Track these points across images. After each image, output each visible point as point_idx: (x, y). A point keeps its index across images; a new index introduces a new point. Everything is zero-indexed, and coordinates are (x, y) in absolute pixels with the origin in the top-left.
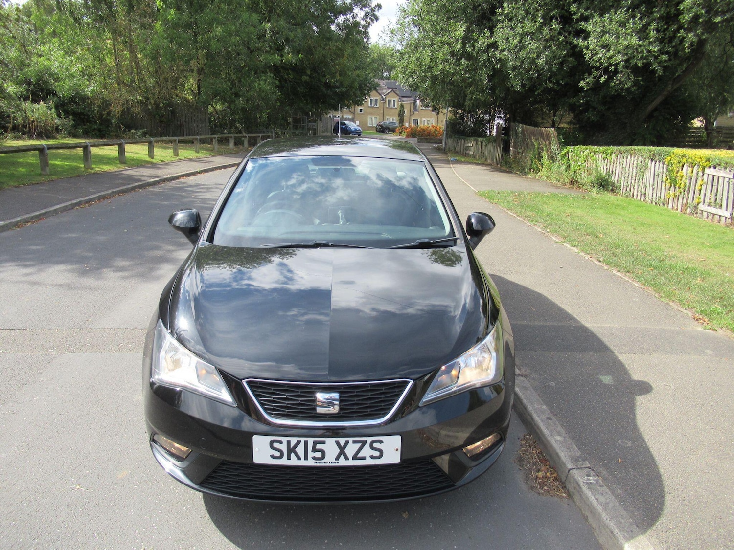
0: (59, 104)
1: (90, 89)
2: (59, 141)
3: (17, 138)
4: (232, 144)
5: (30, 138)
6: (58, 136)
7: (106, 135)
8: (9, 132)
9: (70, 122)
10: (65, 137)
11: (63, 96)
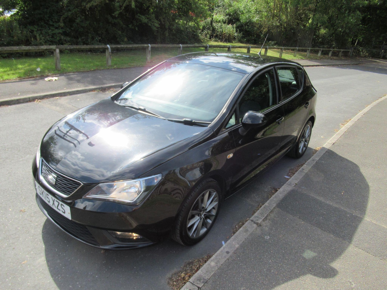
0: (240, 26)
1: (256, 19)
2: (233, 44)
3: (216, 41)
4: (319, 54)
5: (221, 41)
6: (234, 42)
7: (257, 43)
8: (213, 38)
9: (241, 35)
10: (236, 42)
11: (243, 22)
